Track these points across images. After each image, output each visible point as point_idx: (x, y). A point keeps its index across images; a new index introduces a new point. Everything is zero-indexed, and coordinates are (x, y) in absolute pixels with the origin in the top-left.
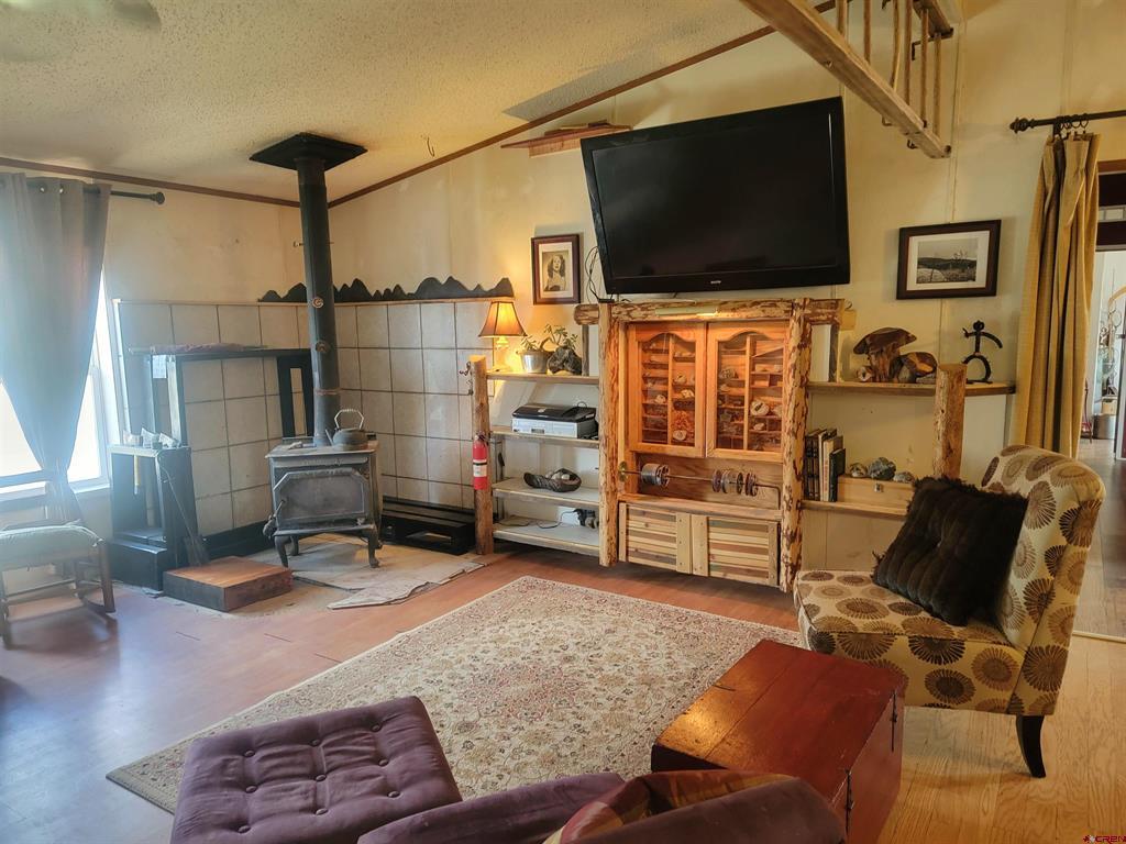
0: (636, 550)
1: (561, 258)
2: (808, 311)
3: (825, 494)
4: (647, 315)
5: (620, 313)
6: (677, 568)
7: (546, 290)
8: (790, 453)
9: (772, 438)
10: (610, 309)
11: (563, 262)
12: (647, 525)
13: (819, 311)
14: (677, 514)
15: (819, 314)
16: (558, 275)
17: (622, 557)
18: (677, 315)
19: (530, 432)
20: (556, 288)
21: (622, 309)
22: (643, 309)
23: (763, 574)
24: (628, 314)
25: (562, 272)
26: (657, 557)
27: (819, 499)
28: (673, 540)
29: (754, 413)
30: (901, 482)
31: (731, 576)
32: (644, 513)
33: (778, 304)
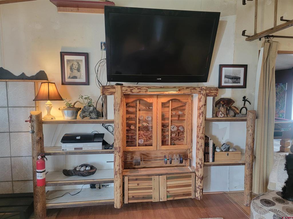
0: (133, 197)
1: (78, 63)
2: (208, 92)
3: (211, 159)
4: (140, 91)
5: (127, 90)
6: (153, 200)
7: (69, 78)
8: (201, 146)
9: (177, 139)
10: (121, 88)
11: (79, 65)
12: (138, 185)
13: (212, 91)
14: (153, 177)
15: (212, 93)
16: (76, 71)
17: (126, 202)
18: (154, 92)
19: (74, 150)
20: (75, 77)
21: (128, 89)
22: (138, 89)
23: (189, 194)
24: (131, 91)
25: (79, 70)
26: (143, 197)
27: (209, 162)
28: (151, 188)
29: (173, 130)
30: (233, 151)
31: (176, 198)
32: (136, 180)
33: (196, 88)
